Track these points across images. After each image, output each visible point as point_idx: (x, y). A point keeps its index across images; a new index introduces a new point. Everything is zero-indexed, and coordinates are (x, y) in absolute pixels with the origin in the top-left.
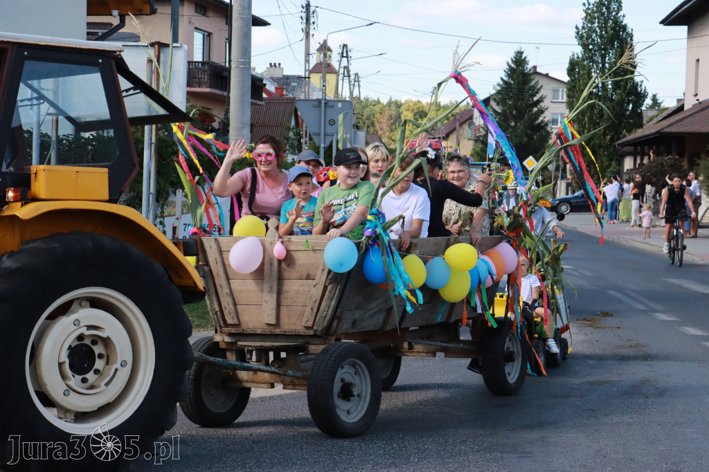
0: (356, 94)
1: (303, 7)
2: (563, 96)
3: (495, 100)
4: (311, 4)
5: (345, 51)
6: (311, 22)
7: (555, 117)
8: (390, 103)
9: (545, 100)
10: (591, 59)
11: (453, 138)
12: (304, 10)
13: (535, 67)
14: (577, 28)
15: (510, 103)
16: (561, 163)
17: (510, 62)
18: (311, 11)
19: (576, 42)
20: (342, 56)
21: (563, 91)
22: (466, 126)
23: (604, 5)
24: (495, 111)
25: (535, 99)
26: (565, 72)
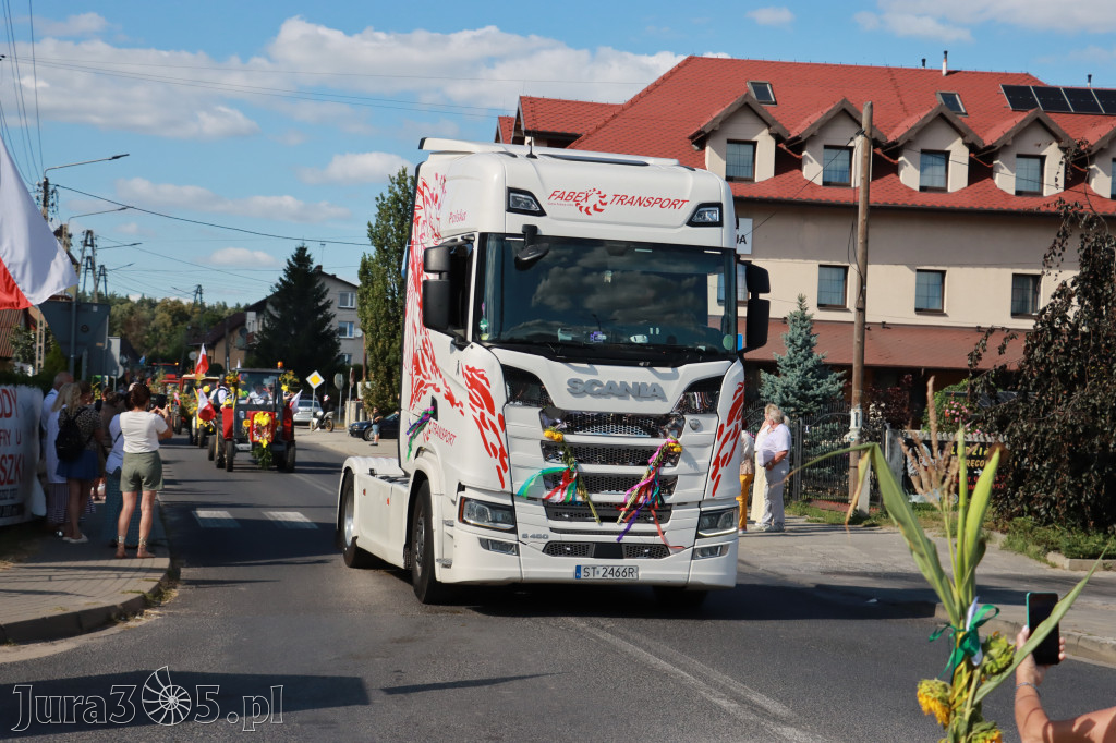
0: (101, 287)
1: (39, 185)
2: (353, 301)
3: (272, 303)
4: (50, 182)
5: (89, 239)
6: (51, 201)
7: (343, 326)
8: (142, 301)
9: (332, 306)
10: (386, 262)
11: (221, 347)
12: (41, 188)
13: (320, 267)
14: (370, 225)
15: (291, 307)
16: (351, 381)
17: (291, 260)
18: (50, 190)
19: (369, 241)
20: (86, 245)
21: (352, 297)
22: (237, 333)
23: (400, 201)
24: (272, 316)
25: (320, 304)
26: (356, 275)
